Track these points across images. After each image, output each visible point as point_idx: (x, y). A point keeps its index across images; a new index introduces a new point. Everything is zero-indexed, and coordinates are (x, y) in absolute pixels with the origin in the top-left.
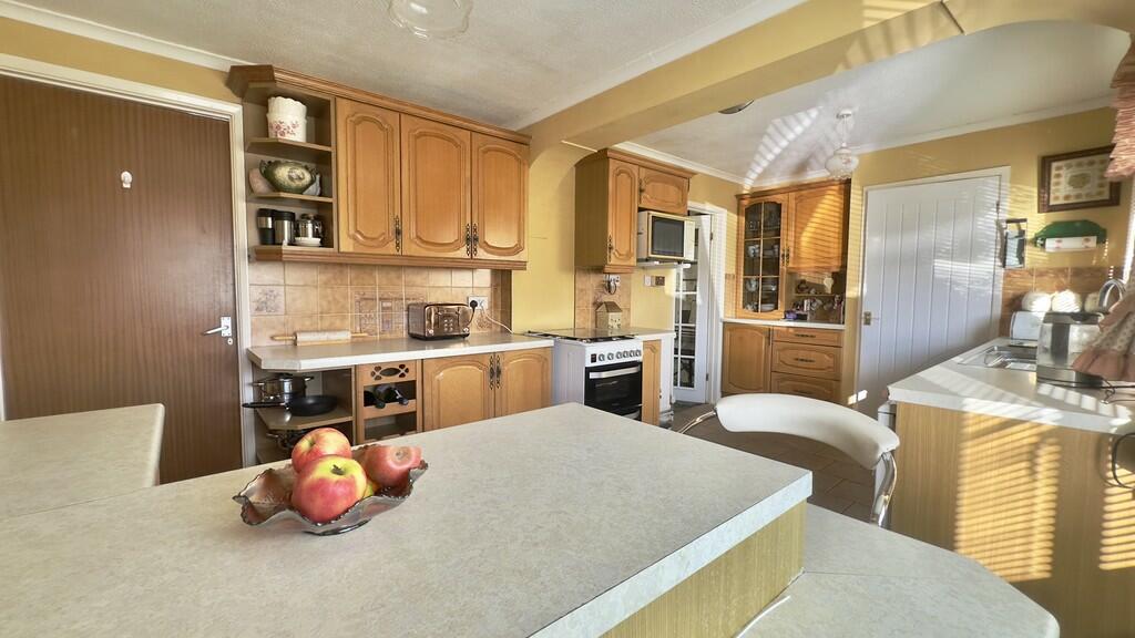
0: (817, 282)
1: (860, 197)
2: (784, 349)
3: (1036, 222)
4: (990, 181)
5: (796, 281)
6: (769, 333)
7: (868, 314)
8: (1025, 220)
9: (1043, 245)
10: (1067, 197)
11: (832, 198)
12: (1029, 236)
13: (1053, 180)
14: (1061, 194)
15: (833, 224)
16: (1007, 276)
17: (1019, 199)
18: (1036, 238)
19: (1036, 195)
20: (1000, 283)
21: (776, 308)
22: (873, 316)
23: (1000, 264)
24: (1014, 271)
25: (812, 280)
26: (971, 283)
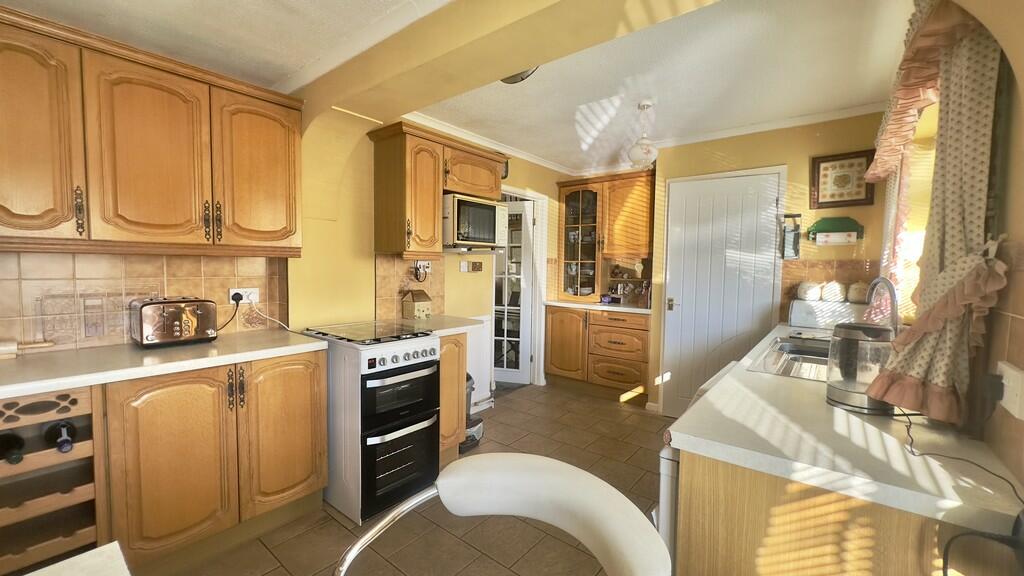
0: (629, 267)
1: (663, 189)
2: (601, 331)
3: (809, 218)
4: (771, 178)
5: (611, 266)
6: (586, 316)
7: (671, 300)
8: (799, 216)
9: (814, 239)
10: (833, 196)
11: (640, 188)
12: (803, 230)
13: (822, 180)
14: (829, 193)
15: (641, 213)
16: (785, 266)
17: (795, 196)
18: (809, 233)
19: (808, 192)
20: (780, 273)
21: (594, 292)
22: (675, 302)
23: (779, 255)
24: (791, 262)
25: (625, 266)
26: (757, 272)
